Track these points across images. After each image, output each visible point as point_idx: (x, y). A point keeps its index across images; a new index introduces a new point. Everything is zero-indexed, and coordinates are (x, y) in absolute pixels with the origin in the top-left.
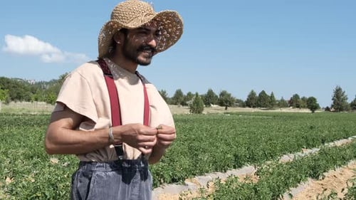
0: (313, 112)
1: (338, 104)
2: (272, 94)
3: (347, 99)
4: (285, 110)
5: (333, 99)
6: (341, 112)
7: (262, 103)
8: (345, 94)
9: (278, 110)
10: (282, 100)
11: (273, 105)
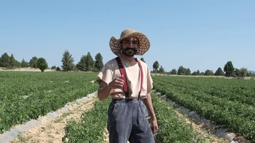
0: (42, 71)
1: (66, 65)
2: (12, 55)
3: (73, 61)
4: (22, 70)
5: (62, 61)
6: (69, 72)
7: (4, 64)
8: (72, 57)
9: (17, 70)
10: (23, 62)
11: (12, 65)
